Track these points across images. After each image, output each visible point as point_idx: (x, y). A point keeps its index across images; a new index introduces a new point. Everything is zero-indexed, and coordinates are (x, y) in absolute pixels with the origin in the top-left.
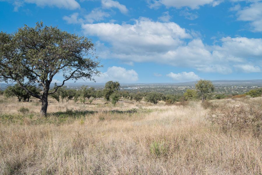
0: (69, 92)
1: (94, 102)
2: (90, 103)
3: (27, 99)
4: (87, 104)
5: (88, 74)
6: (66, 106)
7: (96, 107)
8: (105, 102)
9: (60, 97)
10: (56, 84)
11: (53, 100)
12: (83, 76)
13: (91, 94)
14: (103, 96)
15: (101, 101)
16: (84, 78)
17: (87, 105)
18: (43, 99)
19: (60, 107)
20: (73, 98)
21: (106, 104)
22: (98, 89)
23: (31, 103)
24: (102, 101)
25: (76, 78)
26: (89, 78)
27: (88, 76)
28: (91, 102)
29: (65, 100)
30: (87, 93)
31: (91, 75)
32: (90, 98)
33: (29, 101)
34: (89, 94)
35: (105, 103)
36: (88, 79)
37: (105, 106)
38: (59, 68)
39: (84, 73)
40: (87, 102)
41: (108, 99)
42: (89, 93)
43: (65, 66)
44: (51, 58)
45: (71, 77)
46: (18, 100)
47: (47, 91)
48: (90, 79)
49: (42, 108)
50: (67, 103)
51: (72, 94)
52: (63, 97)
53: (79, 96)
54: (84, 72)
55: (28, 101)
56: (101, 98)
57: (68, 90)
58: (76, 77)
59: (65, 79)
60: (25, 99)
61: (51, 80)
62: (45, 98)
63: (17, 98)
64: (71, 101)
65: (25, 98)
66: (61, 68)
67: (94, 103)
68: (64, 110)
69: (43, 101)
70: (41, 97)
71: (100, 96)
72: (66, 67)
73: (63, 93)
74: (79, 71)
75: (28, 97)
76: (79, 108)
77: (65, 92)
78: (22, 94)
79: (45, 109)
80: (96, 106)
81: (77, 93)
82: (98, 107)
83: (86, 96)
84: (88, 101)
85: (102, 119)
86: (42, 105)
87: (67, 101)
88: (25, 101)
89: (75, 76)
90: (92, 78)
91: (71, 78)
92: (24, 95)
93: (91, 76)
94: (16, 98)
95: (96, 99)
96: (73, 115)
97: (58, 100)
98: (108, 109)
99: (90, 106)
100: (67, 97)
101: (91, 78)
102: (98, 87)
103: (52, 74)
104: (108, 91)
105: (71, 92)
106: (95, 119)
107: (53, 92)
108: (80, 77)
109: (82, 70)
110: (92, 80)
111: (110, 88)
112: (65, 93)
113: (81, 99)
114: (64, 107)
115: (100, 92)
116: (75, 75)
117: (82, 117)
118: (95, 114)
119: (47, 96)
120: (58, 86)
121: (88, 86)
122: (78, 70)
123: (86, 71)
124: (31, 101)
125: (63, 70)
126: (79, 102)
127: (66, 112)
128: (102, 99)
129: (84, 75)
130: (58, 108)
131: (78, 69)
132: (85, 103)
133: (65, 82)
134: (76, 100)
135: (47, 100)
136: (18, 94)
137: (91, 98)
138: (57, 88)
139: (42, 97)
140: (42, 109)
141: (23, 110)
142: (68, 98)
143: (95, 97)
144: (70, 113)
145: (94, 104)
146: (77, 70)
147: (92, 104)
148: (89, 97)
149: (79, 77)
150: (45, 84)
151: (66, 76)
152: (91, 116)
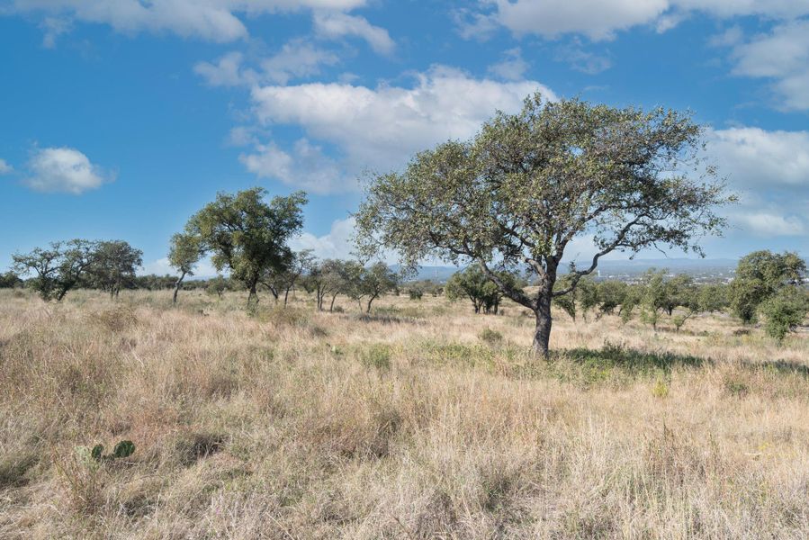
0: (604, 289)
1: (690, 324)
2: (675, 327)
3: (493, 307)
4: (667, 330)
5: (677, 232)
6: (597, 333)
7: (701, 343)
8: (736, 329)
9: (578, 304)
10: (572, 265)
11: (558, 311)
12: (658, 237)
13: (678, 297)
14: (728, 305)
15: (719, 324)
16: (661, 244)
17: (665, 334)
18: (539, 308)
19: (580, 335)
20: (617, 309)
21: (744, 336)
22: (703, 281)
23: (504, 317)
24: (723, 323)
25: (634, 246)
26: (679, 242)
27: (675, 236)
28: (679, 326)
29: (591, 314)
30: (664, 294)
31: (687, 233)
32: (673, 311)
33: (498, 313)
34: (671, 298)
35: (738, 333)
36: (678, 249)
37: (738, 343)
38: (583, 220)
39: (663, 229)
40: (665, 326)
41: (747, 316)
42: (674, 294)
43: (601, 209)
44: (563, 192)
45: (617, 242)
46: (473, 308)
47: (550, 286)
48: (682, 246)
49: (538, 335)
50: (600, 322)
51: (614, 298)
52: (588, 304)
53: (637, 302)
54: (660, 223)
55: (495, 312)
56: (716, 313)
57: (602, 284)
58: (635, 242)
59: (600, 251)
60: (488, 307)
61: (560, 254)
62: (543, 306)
63: (471, 303)
64: (611, 319)
65: (489, 302)
66: (590, 218)
67: (690, 328)
68: (596, 345)
69: (540, 314)
70: (534, 304)
71: (714, 306)
72: (605, 214)
73: (586, 292)
74: (643, 223)
75: (494, 300)
76: (643, 344)
77: (593, 289)
78: (482, 293)
79: (543, 336)
80: (702, 338)
81: (630, 295)
82: (709, 344)
83: (662, 305)
84: (668, 321)
85: (736, 389)
86: (538, 325)
87: (598, 317)
88: (488, 312)
89: (630, 239)
90: (691, 242)
91: (617, 247)
92: (487, 296)
93: (686, 236)
94: (469, 303)
95: (700, 315)
96: (626, 362)
97: (573, 314)
98: (753, 355)
99: (677, 338)
100: (597, 307)
101: (686, 243)
102: (704, 275)
103: (563, 236)
104: (751, 288)
105: (609, 289)
106: (711, 385)
107: (565, 290)
108: (648, 241)
109: (653, 218)
110: (690, 249)
111: (760, 276)
112: (592, 293)
113: (643, 313)
114: (592, 334)
115: (714, 290)
116: (630, 237)
117: (659, 373)
118: (708, 368)
119: (549, 301)
120: (578, 272)
121: (667, 269)
122: (641, 219)
123: (669, 222)
124: (502, 313)
125: (598, 224)
126: (636, 321)
127: (603, 353)
128: (722, 316)
129: (661, 234)
130: (575, 336)
131: (640, 216)
132: (658, 325)
133: (599, 259)
134: (627, 317)
135: (549, 312)
136: (474, 293)
137: (679, 312)
138: (576, 278)
139: (538, 304)
140: (538, 337)
141: (491, 337)
142: (600, 309)
143: (695, 308)
144: (613, 355)
145: (692, 334)
146: (637, 220)
147: (684, 332)
148: (670, 307)
149: (643, 243)
150: (544, 268)
151: (602, 243)
152: (690, 373)
